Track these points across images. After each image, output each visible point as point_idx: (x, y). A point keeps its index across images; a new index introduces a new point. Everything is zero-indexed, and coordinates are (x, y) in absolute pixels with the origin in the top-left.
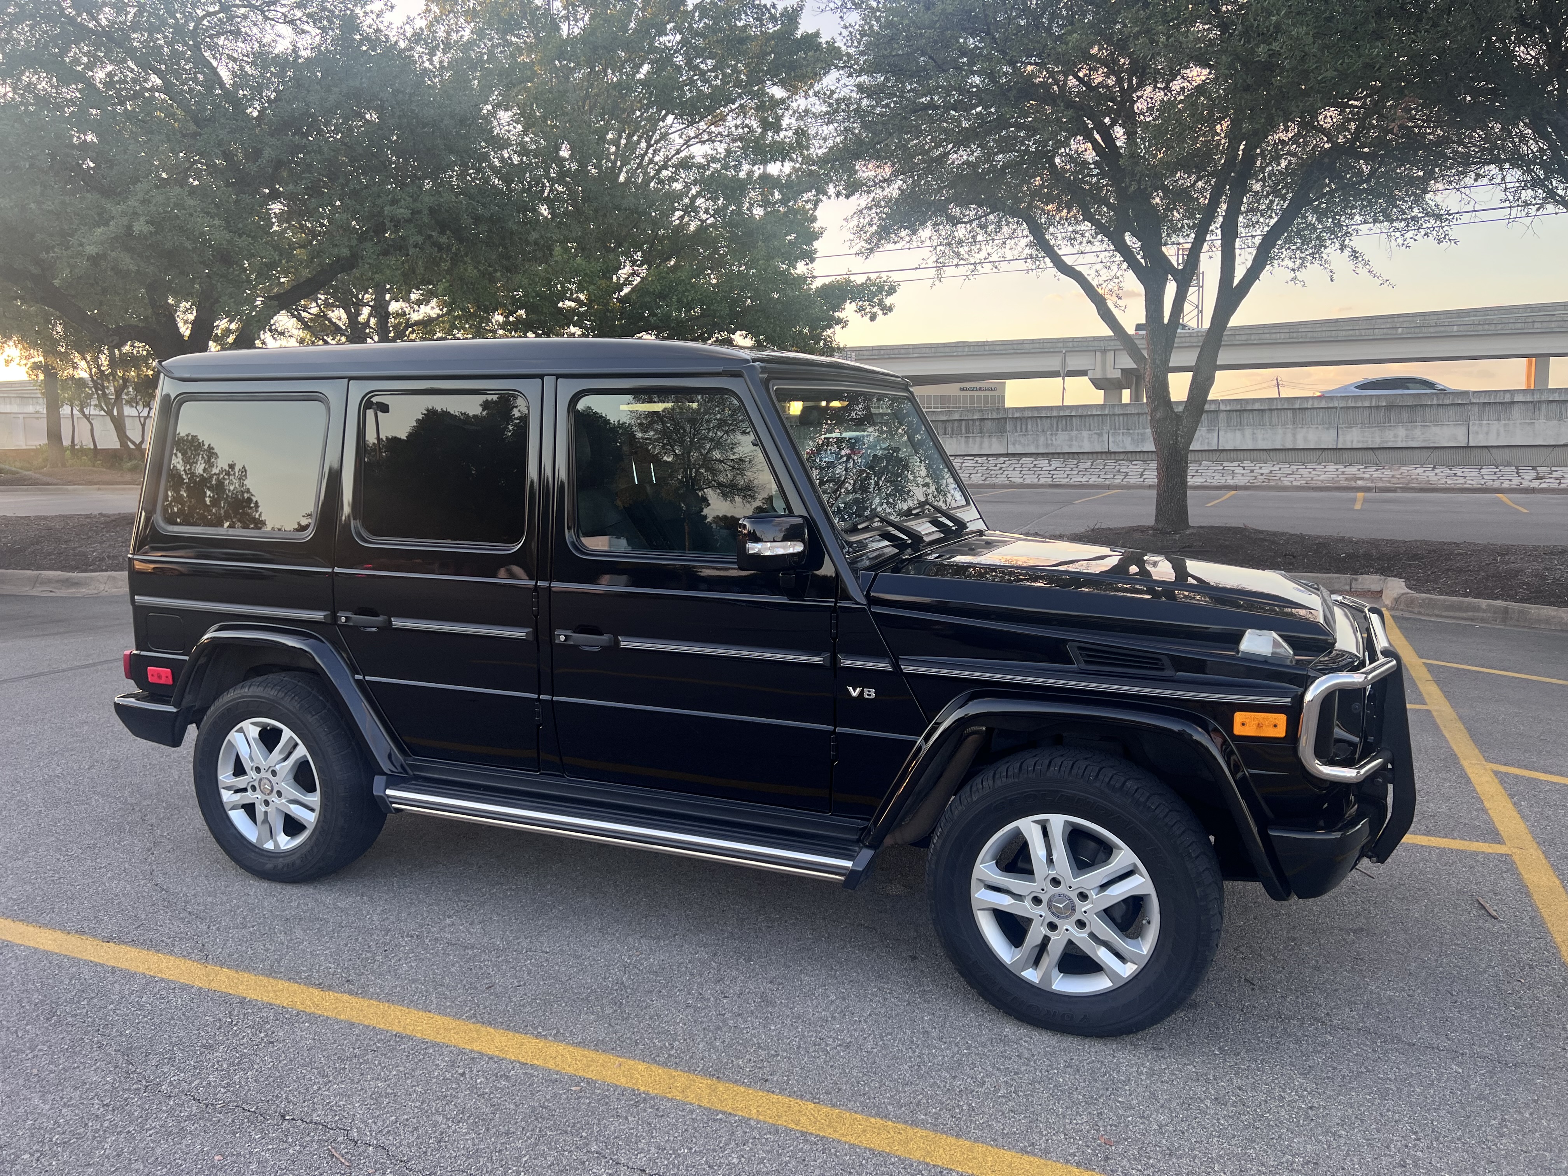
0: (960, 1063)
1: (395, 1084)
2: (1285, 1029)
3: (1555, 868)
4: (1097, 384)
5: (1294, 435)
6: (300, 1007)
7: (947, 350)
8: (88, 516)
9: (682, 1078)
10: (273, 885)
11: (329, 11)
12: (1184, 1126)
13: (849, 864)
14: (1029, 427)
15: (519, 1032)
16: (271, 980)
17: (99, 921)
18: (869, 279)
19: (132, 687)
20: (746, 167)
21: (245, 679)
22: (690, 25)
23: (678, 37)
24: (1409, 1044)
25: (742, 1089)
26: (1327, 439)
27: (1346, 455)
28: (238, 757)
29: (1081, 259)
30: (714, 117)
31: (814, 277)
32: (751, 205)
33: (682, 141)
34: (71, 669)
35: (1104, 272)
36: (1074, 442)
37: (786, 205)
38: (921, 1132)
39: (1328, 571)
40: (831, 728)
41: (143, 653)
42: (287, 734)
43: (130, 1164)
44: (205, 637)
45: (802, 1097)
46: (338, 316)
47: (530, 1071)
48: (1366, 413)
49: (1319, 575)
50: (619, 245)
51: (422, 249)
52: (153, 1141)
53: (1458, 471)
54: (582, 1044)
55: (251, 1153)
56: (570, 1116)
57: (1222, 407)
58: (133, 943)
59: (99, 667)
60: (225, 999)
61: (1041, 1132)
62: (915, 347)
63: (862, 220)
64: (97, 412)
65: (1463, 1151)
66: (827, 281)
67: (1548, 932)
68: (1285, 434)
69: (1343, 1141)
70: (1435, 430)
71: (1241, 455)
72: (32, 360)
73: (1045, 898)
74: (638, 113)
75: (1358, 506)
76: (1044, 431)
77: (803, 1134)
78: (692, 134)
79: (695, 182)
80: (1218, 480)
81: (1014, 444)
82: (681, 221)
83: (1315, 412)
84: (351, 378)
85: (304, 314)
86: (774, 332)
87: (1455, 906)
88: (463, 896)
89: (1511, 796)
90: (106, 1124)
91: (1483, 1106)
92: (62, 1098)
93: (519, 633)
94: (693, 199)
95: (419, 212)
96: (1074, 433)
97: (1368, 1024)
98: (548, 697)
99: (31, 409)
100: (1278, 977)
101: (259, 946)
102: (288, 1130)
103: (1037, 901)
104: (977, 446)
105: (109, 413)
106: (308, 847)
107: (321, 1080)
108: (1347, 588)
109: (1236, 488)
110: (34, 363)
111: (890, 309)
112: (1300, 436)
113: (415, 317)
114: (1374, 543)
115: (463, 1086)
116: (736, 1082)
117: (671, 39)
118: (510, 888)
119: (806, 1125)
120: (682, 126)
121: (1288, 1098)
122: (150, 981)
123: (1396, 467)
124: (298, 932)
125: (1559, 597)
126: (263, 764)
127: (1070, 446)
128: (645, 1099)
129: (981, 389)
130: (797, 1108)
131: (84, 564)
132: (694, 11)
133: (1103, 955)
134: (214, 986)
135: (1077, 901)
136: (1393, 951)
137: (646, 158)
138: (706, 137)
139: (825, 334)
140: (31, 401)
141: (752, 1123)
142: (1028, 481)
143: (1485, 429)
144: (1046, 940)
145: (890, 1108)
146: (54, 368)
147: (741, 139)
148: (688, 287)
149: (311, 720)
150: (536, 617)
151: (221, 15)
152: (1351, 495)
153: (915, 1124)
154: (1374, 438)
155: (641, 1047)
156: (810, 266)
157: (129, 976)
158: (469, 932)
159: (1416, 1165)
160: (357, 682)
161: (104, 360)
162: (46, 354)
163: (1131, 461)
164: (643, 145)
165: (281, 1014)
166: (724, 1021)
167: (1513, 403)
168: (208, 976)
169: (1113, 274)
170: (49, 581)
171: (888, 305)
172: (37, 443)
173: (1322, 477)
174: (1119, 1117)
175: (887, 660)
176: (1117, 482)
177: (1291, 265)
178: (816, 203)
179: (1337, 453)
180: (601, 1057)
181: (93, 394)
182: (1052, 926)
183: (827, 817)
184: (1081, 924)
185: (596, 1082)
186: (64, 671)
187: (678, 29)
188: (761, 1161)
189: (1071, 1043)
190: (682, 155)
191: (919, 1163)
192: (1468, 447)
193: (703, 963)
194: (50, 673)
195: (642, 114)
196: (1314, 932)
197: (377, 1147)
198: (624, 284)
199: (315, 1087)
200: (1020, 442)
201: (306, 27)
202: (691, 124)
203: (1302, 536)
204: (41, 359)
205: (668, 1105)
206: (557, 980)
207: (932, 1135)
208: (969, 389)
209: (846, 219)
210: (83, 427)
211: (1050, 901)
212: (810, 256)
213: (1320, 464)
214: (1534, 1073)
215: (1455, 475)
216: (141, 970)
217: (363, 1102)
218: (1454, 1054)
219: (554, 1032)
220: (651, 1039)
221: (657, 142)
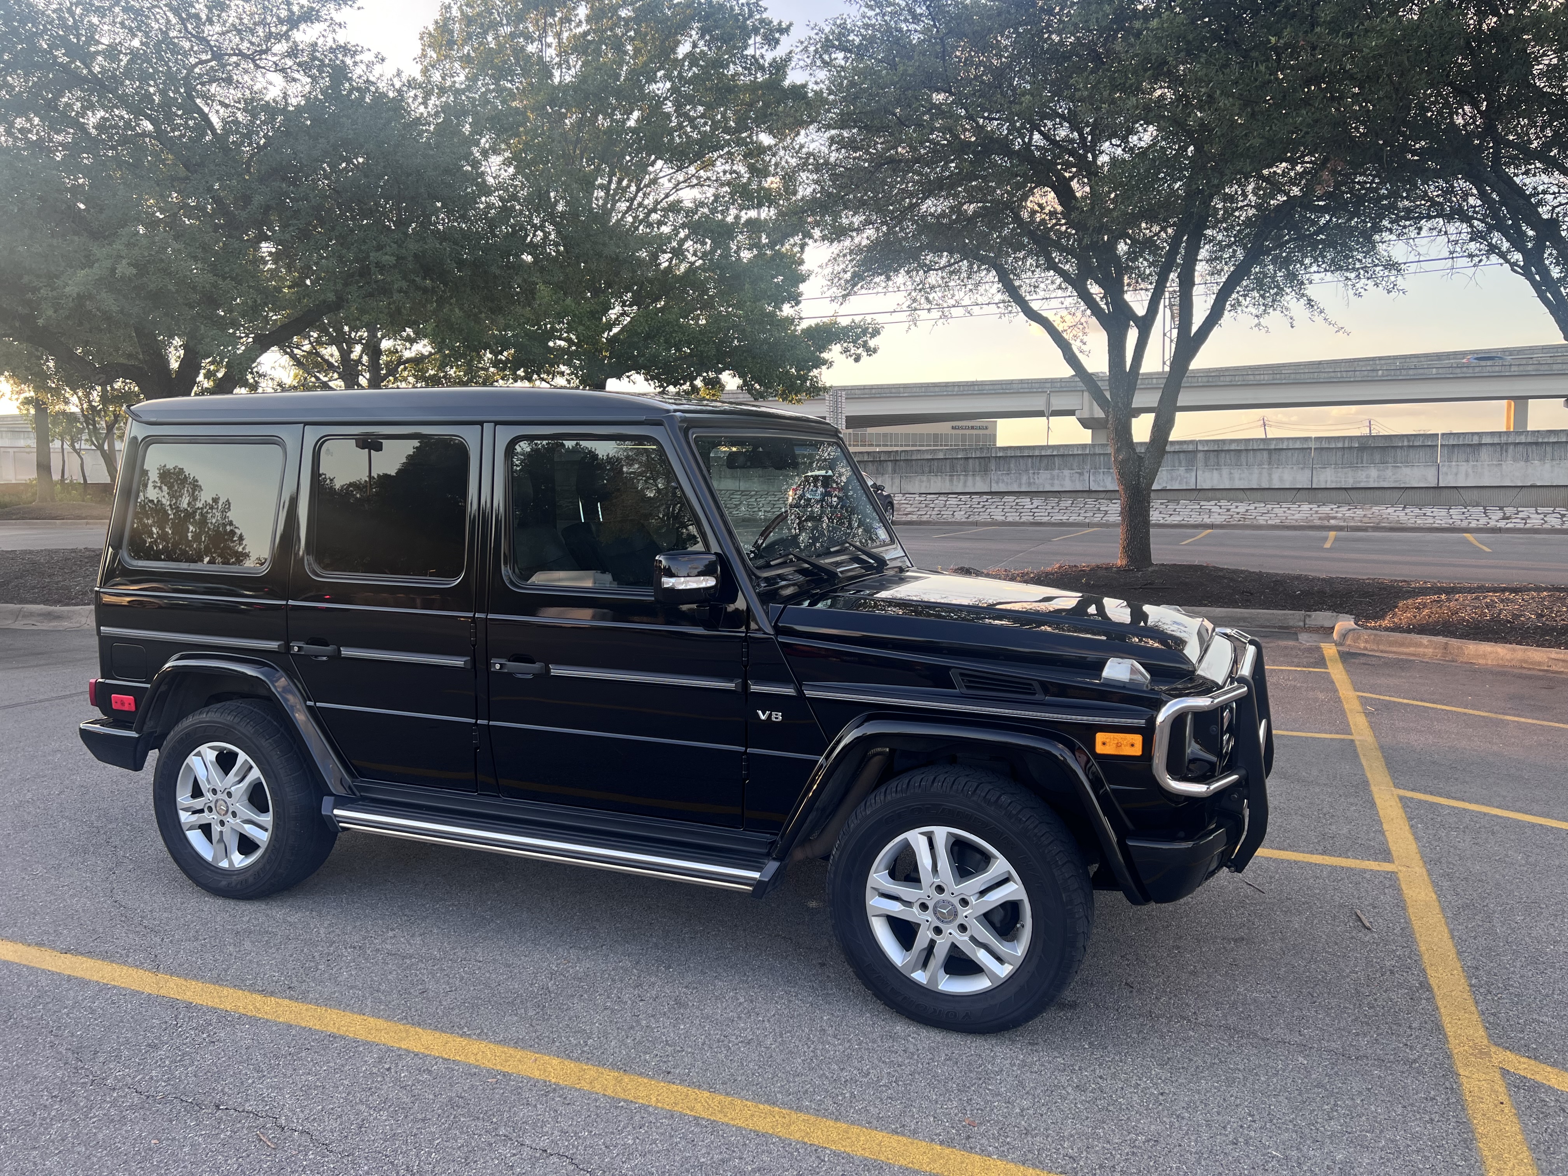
0: (849, 1057)
1: (325, 1078)
2: (1153, 1026)
3: (1435, 884)
4: (1085, 423)
5: (1270, 475)
6: (242, 1010)
7: (937, 389)
8: (73, 551)
9: (591, 1072)
10: (227, 901)
11: (320, 60)
12: (1044, 1110)
13: (756, 875)
14: (1012, 466)
15: (445, 1032)
16: (217, 987)
17: (58, 934)
18: (853, 321)
19: (98, 714)
20: (733, 212)
21: (206, 705)
22: (680, 73)
23: (668, 85)
24: (1263, 1039)
25: (646, 1081)
26: (1301, 479)
27: (1320, 495)
28: (196, 780)
29: (1046, 305)
30: (703, 162)
31: (801, 318)
32: (739, 248)
33: (671, 185)
34: (47, 700)
35: (1068, 318)
36: (1056, 482)
37: (772, 249)
38: (803, 1116)
39: (1284, 608)
40: (742, 749)
41: (108, 681)
42: (242, 757)
43: (73, 1147)
44: (167, 666)
45: (699, 1087)
46: (331, 353)
47: (451, 1066)
48: (1340, 453)
49: (1275, 611)
50: (609, 285)
51: (406, 293)
52: (96, 1128)
53: (1428, 511)
54: (503, 1042)
55: (185, 1137)
56: (483, 1105)
57: (1200, 448)
58: (90, 954)
59: (76, 698)
60: (172, 1004)
61: (913, 1116)
62: (906, 387)
63: (836, 267)
64: (88, 447)
65: (1294, 1131)
66: (813, 323)
67: (1415, 941)
68: (1260, 473)
69: (1184, 1122)
70: (1406, 471)
71: (1218, 494)
72: (22, 396)
73: (930, 904)
74: (628, 158)
75: (1328, 545)
76: (1027, 470)
77: (696, 1118)
78: (681, 179)
79: (683, 226)
80: (1195, 519)
81: (997, 483)
82: (670, 263)
83: (1290, 453)
84: (306, 424)
85: (296, 351)
86: (761, 372)
87: (1334, 918)
88: (407, 912)
89: (1410, 819)
90: (53, 1113)
91: (1319, 1093)
92: (13, 1091)
93: (458, 662)
94: (682, 242)
95: (403, 258)
96: (1056, 472)
97: (1230, 1022)
98: (485, 722)
99: (22, 443)
100: (1156, 981)
101: (209, 957)
102: (221, 1118)
103: (924, 907)
104: (961, 484)
105: (100, 447)
106: (260, 865)
107: (255, 1075)
108: (1301, 624)
109: (1212, 526)
110: (26, 398)
111: (875, 351)
112: (1276, 477)
113: (407, 354)
114: (1329, 581)
115: (388, 1079)
116: (641, 1074)
117: (661, 87)
118: (453, 905)
119: (700, 1111)
120: (672, 171)
121: (1143, 1085)
122: (103, 988)
123: (1367, 506)
124: (247, 945)
125: (1497, 633)
126: (219, 785)
127: (1052, 485)
128: (555, 1089)
129: (972, 428)
130: (694, 1096)
131: (67, 599)
132: (684, 59)
133: (982, 957)
134: (163, 992)
135: (959, 907)
136: (1266, 958)
137: (636, 203)
138: (695, 181)
139: (811, 374)
140: (22, 435)
141: (651, 1109)
142: (1010, 519)
143: (1454, 470)
144: (932, 943)
145: (779, 1096)
146: (44, 403)
147: (729, 184)
148: (676, 328)
149: (265, 744)
150: (474, 646)
151: (213, 63)
152: (1324, 534)
153: (799, 1109)
154: (1348, 479)
155: (557, 1044)
156: (796, 308)
157: (83, 983)
158: (410, 944)
159: (1247, 1143)
160: (309, 708)
161: (95, 396)
162: (36, 389)
163: (1111, 500)
164: (633, 188)
165: (225, 1018)
166: (638, 1022)
167: (1480, 445)
168: (157, 984)
169: (1077, 320)
170: (31, 614)
171: (873, 346)
172: (27, 478)
173: (1297, 516)
174: (986, 1102)
175: (792, 686)
176: (1096, 520)
177: (1254, 311)
178: (803, 246)
179: (1312, 493)
180: (519, 1054)
181: (84, 429)
182: (938, 931)
183: (740, 833)
184: (963, 928)
185: (511, 1075)
186: (40, 701)
187: (668, 77)
188: (654, 1142)
189: (955, 1039)
190: (671, 198)
191: (798, 1142)
192: (1438, 488)
193: (626, 970)
194: (27, 703)
195: (632, 159)
196: (1199, 941)
197: (302, 1132)
198: (614, 324)
199: (250, 1081)
200: (1003, 481)
201: (296, 75)
202: (680, 169)
203: (1260, 574)
204: (32, 394)
205: (576, 1094)
206: (487, 986)
207: (813, 1118)
208: (962, 428)
209: (821, 266)
210: (73, 462)
211: (935, 907)
212: (795, 299)
213: (1294, 503)
214: (1373, 1065)
215: (1425, 515)
216: (95, 978)
217: (293, 1094)
218: (1303, 1048)
219: (478, 1031)
220: (567, 1038)
221: (646, 186)
